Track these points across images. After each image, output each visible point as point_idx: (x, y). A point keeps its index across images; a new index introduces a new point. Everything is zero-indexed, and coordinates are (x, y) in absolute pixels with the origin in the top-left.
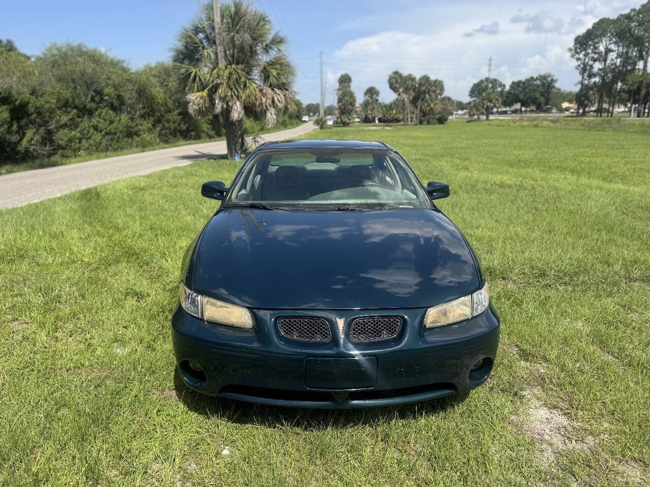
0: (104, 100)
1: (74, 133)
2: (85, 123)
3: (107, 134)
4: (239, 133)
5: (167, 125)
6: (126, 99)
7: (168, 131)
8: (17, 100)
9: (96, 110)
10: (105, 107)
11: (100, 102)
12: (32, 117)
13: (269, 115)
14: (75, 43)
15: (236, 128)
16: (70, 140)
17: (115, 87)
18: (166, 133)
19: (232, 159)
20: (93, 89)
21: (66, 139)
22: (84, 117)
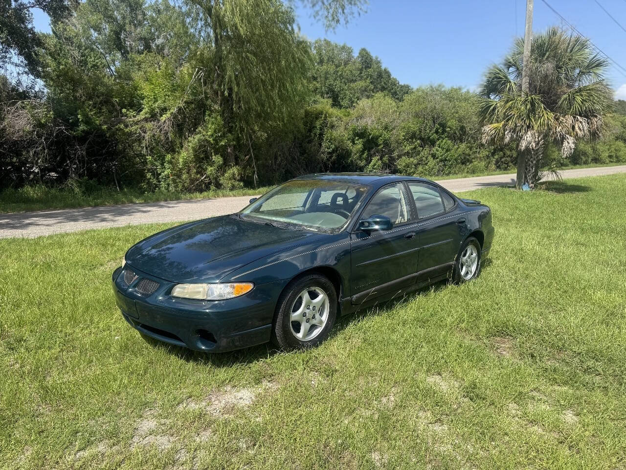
0: (446, 131)
1: (412, 159)
2: (425, 152)
3: (441, 161)
4: (534, 162)
5: (508, 153)
6: (468, 129)
7: (508, 159)
8: (370, 134)
9: (438, 139)
10: (446, 137)
11: (443, 133)
12: (380, 147)
13: (565, 143)
14: (435, 85)
15: (532, 157)
16: (407, 166)
17: (460, 121)
18: (506, 160)
19: (519, 189)
20: (438, 122)
21: (404, 164)
22: (425, 146)
